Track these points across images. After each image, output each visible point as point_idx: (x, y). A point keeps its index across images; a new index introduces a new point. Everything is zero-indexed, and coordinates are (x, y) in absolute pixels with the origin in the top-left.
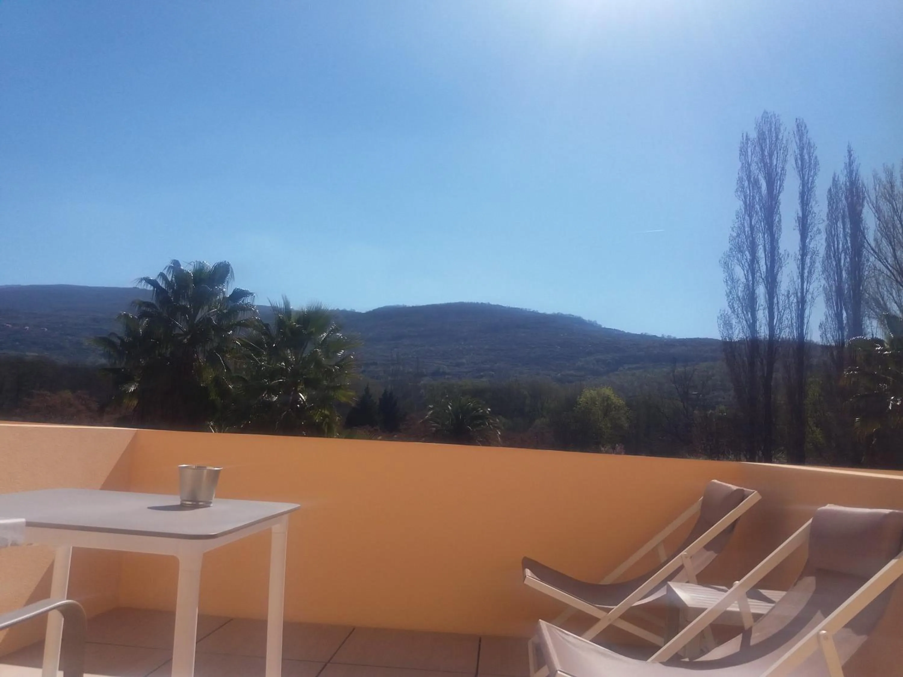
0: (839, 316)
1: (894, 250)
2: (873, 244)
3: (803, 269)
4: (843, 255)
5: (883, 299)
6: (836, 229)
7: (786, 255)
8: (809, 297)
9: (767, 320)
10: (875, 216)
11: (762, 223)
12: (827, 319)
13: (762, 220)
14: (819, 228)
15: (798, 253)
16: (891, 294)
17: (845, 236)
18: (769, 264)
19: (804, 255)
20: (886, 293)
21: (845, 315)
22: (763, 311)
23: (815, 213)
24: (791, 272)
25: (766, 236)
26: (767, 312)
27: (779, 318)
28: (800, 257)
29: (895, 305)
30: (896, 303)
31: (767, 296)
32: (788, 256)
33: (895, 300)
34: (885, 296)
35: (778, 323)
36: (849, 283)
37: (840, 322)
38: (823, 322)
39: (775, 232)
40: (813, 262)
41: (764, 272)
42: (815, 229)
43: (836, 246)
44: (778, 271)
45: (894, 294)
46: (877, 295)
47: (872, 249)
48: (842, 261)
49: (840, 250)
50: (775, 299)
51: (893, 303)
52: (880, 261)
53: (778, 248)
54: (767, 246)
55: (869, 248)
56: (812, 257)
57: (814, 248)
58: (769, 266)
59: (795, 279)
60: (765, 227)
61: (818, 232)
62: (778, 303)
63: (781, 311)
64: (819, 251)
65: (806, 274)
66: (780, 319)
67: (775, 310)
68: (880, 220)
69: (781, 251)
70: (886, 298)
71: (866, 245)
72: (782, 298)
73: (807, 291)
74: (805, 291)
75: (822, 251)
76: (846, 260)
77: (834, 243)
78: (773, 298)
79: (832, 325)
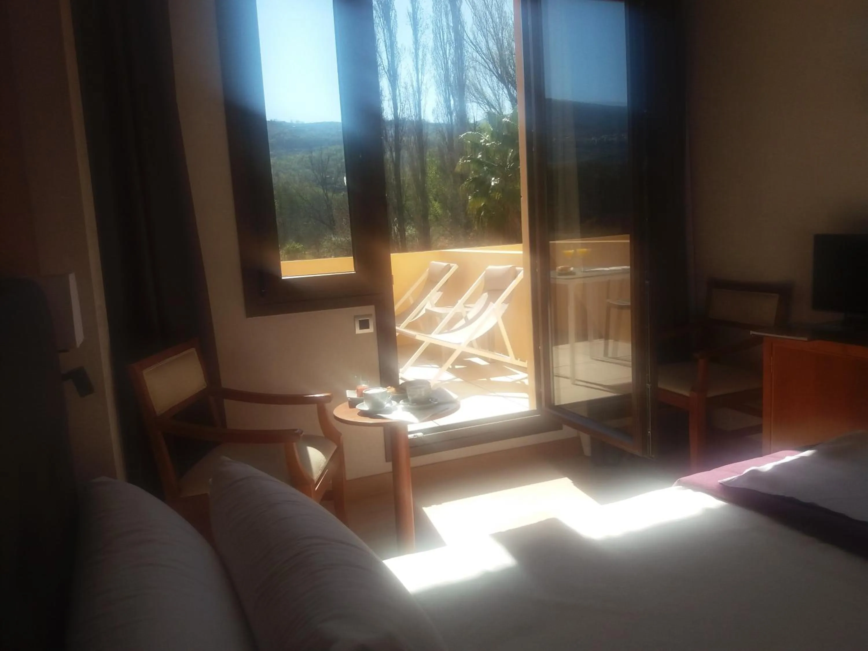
0: (447, 101)
1: (487, 42)
2: (472, 37)
3: (417, 62)
4: (448, 45)
5: (480, 83)
6: (441, 21)
7: (403, 49)
8: (424, 87)
9: (392, 111)
10: (472, 11)
11: (381, 19)
12: (437, 105)
13: (381, 16)
14: (427, 23)
15: (412, 46)
16: (486, 80)
17: (448, 28)
18: (390, 58)
19: (417, 49)
20: (482, 78)
21: (452, 102)
22: (388, 102)
23: (423, 9)
24: (408, 65)
25: (385, 31)
26: (391, 103)
27: (401, 109)
28: (414, 51)
29: (489, 88)
30: (490, 87)
31: (391, 89)
32: (405, 49)
33: (489, 85)
34: (482, 81)
35: (401, 113)
36: (455, 72)
37: (448, 107)
38: (435, 108)
39: (393, 28)
40: (424, 55)
41: (386, 66)
42: (424, 24)
43: (442, 37)
44: (398, 65)
45: (488, 80)
46: (475, 81)
47: (471, 42)
48: (448, 51)
49: (445, 41)
50: (398, 91)
51: (488, 87)
52: (478, 52)
53: (396, 43)
54: (387, 41)
55: (469, 40)
56: (423, 50)
57: (424, 41)
58: (390, 60)
59: (411, 71)
60: (384, 23)
61: (426, 27)
62: (400, 94)
63: (403, 103)
64: (429, 44)
65: (420, 67)
66: (403, 110)
67: (398, 101)
68: (476, 16)
69: (399, 46)
70: (482, 84)
71: (465, 37)
72: (402, 90)
73: (422, 83)
74: (420, 81)
75: (431, 44)
76: (450, 51)
77: (440, 34)
78: (396, 89)
79: (442, 110)
